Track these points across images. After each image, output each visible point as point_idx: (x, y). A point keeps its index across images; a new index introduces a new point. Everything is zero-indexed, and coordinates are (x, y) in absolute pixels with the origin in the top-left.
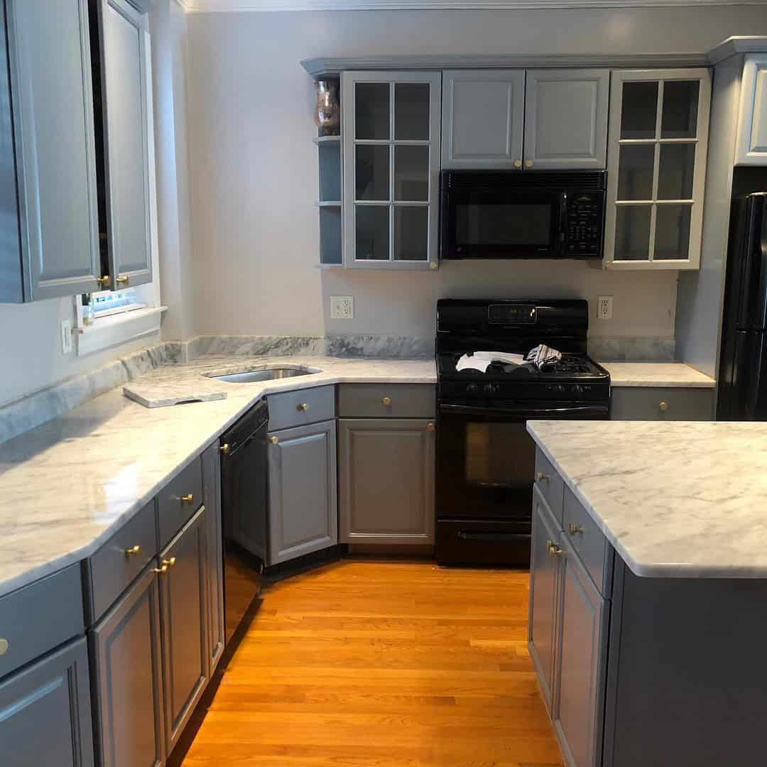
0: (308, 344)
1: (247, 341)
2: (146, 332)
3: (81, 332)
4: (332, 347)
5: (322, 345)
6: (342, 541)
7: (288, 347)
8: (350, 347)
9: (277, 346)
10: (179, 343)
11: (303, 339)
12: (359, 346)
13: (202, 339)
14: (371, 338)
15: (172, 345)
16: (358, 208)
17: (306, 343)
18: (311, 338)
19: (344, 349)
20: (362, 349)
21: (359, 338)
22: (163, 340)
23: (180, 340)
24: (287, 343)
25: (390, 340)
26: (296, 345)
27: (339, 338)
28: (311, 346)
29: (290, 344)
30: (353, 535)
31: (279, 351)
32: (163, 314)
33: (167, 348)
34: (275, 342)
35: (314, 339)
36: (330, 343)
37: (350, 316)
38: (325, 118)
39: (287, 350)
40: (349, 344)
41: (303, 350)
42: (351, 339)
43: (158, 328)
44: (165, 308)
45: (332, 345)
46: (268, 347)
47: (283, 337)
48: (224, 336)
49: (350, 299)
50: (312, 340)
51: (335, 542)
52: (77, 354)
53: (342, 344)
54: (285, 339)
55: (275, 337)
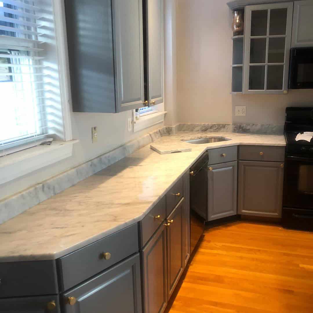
1: (198, 125)
2: (159, 122)
3: (135, 123)
4: (235, 129)
5: (231, 127)
6: (239, 213)
7: (216, 128)
8: (244, 128)
9: (211, 128)
10: (171, 126)
11: (223, 125)
12: (248, 128)
13: (180, 125)
14: (254, 124)
15: (168, 127)
16: (251, 67)
17: (224, 126)
18: (226, 124)
19: (241, 129)
20: (249, 129)
21: (249, 125)
22: (165, 125)
23: (171, 125)
24: (216, 126)
25: (262, 126)
26: (219, 128)
27: (239, 124)
28: (226, 128)
29: (217, 127)
30: (244, 211)
31: (212, 130)
32: (165, 114)
33: (166, 128)
34: (210, 126)
35: (228, 124)
36: (235, 126)
37: (245, 115)
38: (237, 27)
39: (215, 129)
40: (243, 127)
41: (222, 129)
42: (245, 125)
43: (163, 120)
44: (166, 112)
46: (207, 128)
47: (214, 124)
48: (189, 124)
49: (245, 107)
50: (226, 126)
51: (236, 214)
52: (133, 132)
53: (240, 127)
54: (215, 124)
55: (210, 124)
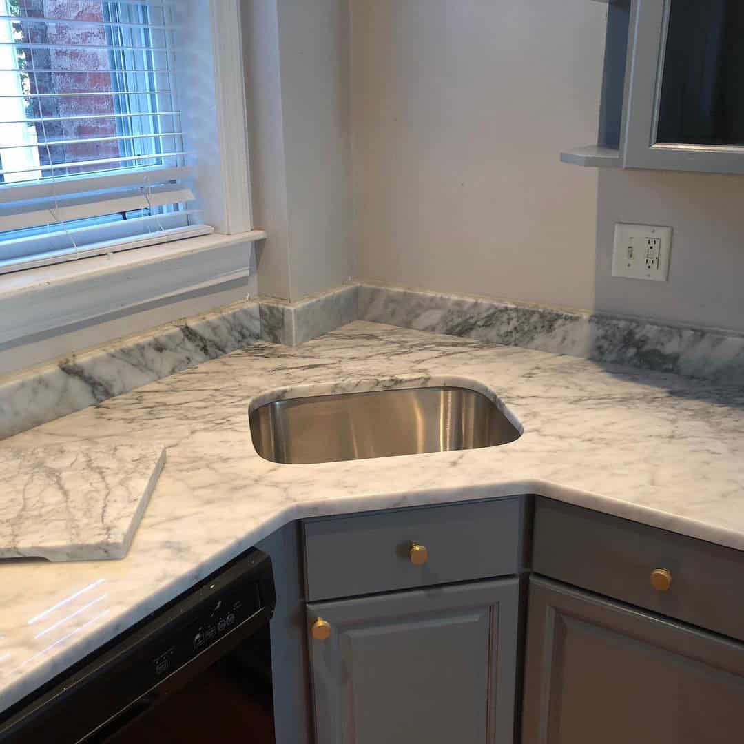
0: (550, 328)
1: (434, 304)
5: (583, 333)
7: (510, 328)
9: (489, 322)
10: (281, 306)
11: (542, 316)
12: (670, 348)
15: (271, 309)
17: (549, 322)
18: (559, 316)
19: (631, 352)
20: (675, 358)
23: (283, 300)
24: (510, 319)
26: (526, 327)
27: (622, 324)
29: (514, 323)
31: (492, 334)
32: (259, 245)
33: (262, 314)
34: (485, 315)
35: (566, 318)
36: (601, 332)
37: (658, 275)
39: (508, 334)
40: (644, 341)
41: (540, 339)
42: (650, 331)
45: (605, 337)
46: (472, 321)
47: (502, 306)
49: (663, 234)
50: (560, 321)
53: (629, 339)
54: (506, 309)
55: (485, 302)
